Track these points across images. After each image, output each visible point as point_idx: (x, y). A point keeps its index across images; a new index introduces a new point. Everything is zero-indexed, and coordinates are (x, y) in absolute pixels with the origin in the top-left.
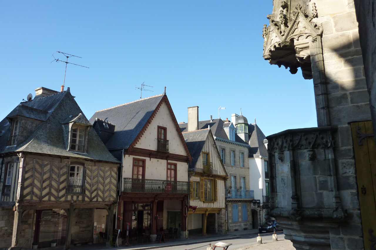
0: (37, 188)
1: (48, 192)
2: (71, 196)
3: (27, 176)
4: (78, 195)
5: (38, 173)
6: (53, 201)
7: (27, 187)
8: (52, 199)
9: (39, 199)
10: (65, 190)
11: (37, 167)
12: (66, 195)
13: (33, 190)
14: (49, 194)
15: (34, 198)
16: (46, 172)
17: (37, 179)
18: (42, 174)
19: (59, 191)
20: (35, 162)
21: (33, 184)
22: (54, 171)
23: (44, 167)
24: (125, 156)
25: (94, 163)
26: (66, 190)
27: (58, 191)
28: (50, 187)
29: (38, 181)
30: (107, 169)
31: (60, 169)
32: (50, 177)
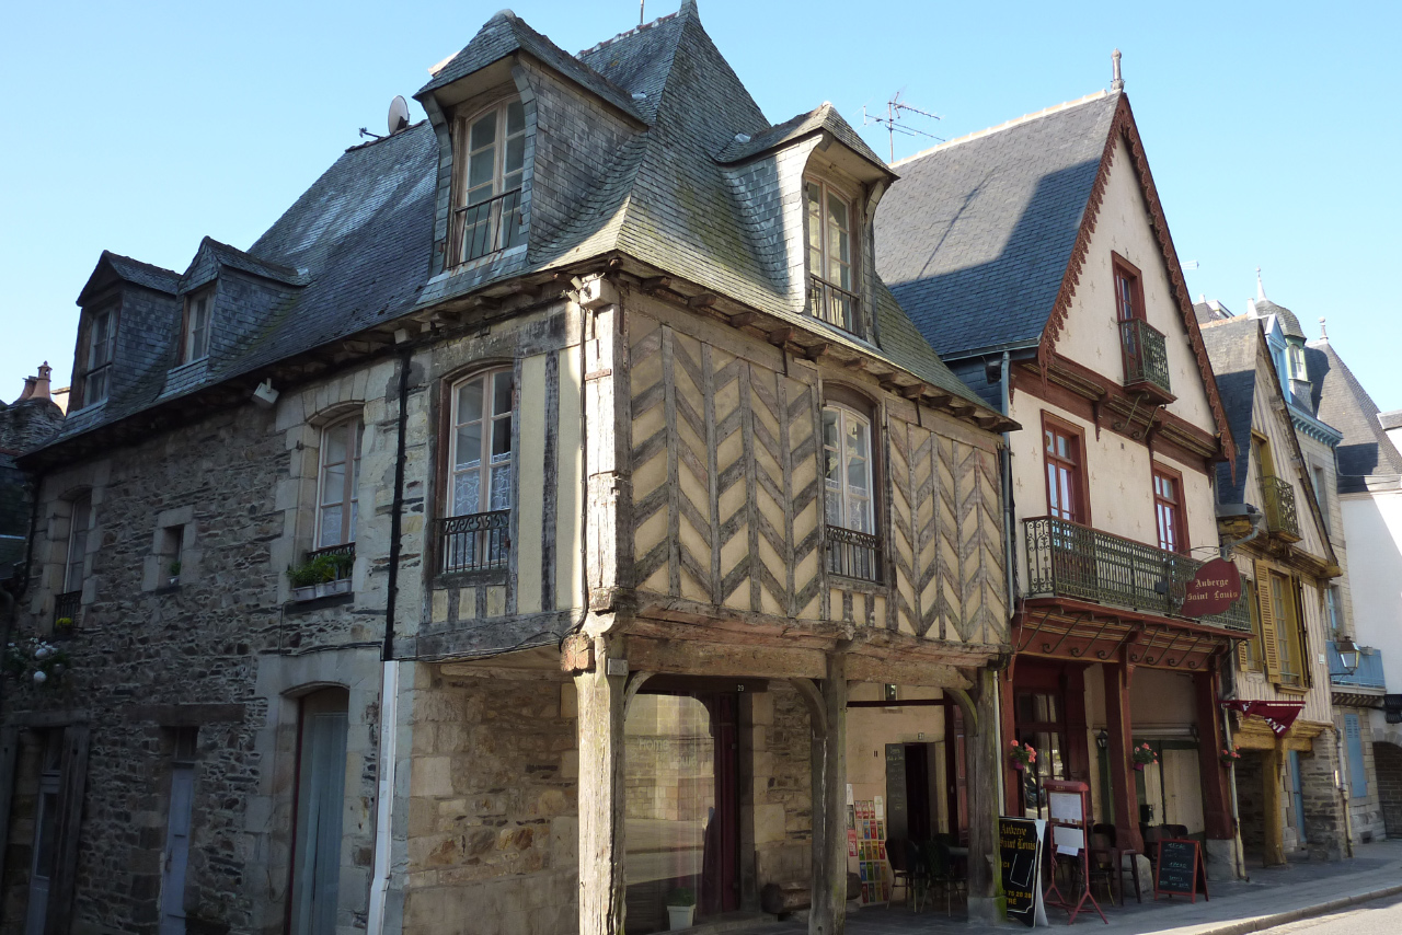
0: (693, 523)
1: (746, 559)
2: (844, 596)
3: (641, 431)
4: (870, 592)
5: (689, 419)
6: (770, 619)
7: (649, 508)
8: (769, 604)
9: (711, 594)
10: (814, 552)
11: (685, 383)
12: (822, 585)
13: (677, 535)
14: (750, 566)
15: (688, 588)
16: (725, 421)
17: (690, 458)
18: (711, 434)
19: (792, 556)
20: (668, 344)
21: (674, 492)
22: (759, 421)
23: (717, 389)
24: (1012, 396)
25: (911, 406)
26: (821, 551)
27: (791, 554)
28: (751, 523)
29: (697, 477)
30: (963, 451)
31: (784, 417)
32: (744, 458)
